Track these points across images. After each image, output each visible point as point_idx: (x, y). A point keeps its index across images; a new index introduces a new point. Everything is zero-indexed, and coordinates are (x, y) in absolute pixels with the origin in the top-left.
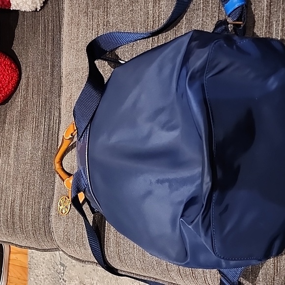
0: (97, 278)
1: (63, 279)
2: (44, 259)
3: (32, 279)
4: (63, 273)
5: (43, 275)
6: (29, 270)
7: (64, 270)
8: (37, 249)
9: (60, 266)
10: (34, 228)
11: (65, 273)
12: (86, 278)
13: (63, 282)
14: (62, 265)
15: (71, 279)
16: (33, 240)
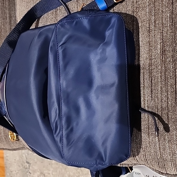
0: (52, 169)
1: (29, 172)
2: (15, 160)
3: (8, 174)
4: (29, 168)
5: (15, 171)
6: (5, 168)
7: (29, 166)
8: (9, 150)
9: (26, 164)
10: (5, 134)
11: (30, 168)
12: (45, 170)
13: (29, 174)
14: (28, 163)
15: (34, 171)
16: (5, 142)
